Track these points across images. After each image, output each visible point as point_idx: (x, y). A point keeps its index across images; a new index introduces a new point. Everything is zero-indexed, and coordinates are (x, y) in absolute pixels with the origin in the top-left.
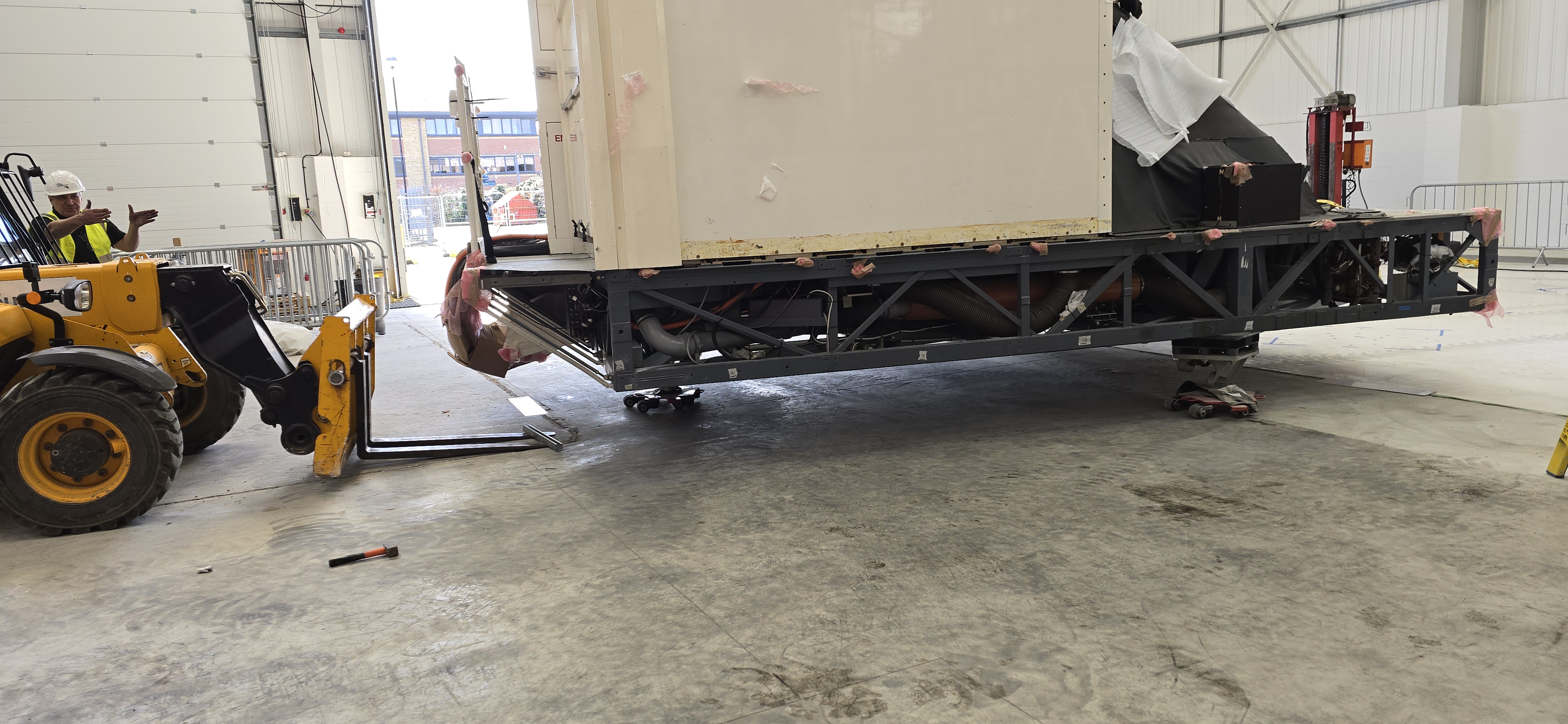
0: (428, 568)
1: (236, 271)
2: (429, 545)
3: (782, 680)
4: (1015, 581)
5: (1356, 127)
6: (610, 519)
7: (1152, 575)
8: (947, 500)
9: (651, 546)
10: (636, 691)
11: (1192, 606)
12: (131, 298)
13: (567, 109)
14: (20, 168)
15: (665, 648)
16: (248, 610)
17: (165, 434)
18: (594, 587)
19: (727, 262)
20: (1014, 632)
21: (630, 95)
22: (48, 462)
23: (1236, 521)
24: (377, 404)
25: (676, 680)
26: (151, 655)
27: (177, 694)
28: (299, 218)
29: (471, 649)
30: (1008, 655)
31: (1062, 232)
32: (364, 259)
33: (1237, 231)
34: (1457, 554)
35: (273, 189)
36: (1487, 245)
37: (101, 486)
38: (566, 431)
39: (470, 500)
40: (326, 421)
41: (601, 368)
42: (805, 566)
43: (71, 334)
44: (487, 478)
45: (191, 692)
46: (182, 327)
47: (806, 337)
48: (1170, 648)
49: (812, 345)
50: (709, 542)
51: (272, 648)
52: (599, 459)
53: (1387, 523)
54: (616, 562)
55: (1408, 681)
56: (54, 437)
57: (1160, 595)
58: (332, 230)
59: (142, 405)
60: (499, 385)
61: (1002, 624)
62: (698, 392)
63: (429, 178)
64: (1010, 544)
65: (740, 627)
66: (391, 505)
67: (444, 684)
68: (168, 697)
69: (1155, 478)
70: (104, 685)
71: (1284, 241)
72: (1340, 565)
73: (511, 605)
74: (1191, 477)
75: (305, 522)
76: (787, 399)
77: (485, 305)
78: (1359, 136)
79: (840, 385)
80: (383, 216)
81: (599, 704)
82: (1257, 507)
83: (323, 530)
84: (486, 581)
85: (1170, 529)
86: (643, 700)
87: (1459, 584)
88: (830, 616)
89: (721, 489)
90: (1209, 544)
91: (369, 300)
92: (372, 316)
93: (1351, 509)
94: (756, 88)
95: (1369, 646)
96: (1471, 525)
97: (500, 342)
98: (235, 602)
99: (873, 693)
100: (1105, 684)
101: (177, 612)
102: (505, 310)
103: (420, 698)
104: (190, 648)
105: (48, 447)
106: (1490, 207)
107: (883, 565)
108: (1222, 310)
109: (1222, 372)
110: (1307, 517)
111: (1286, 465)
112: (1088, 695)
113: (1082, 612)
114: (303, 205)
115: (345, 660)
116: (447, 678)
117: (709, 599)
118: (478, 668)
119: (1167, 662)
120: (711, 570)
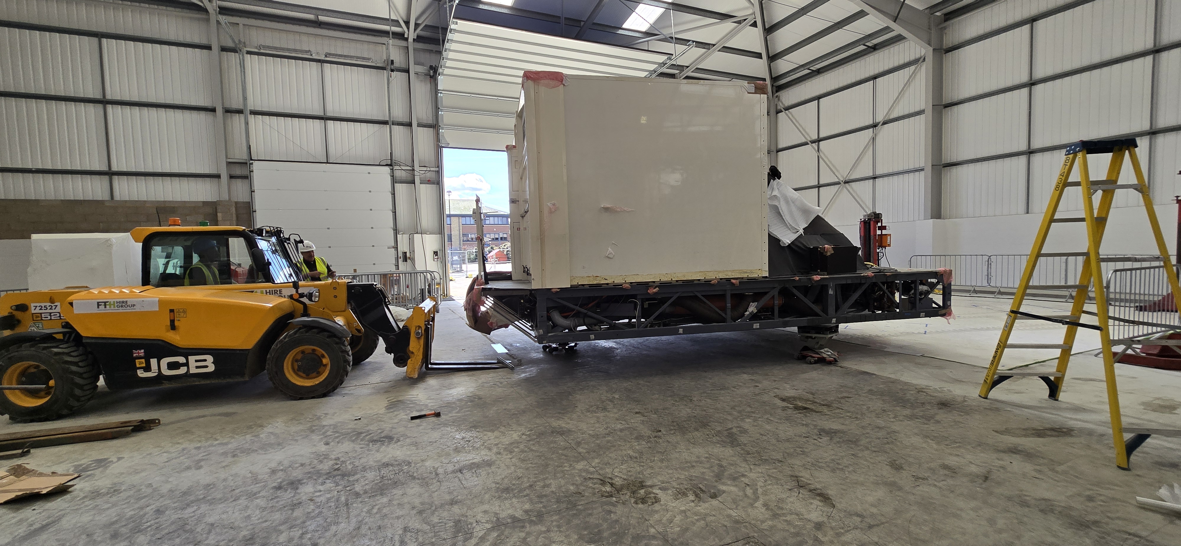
0: (453, 422)
1: (379, 286)
2: (454, 412)
3: (612, 485)
4: (722, 441)
5: (883, 228)
6: (535, 403)
7: (788, 440)
8: (691, 400)
9: (552, 417)
10: (544, 487)
11: (807, 456)
12: (335, 297)
13: (523, 217)
14: (295, 240)
15: (558, 466)
16: (375, 438)
17: (345, 357)
18: (526, 435)
19: (591, 286)
20: (721, 466)
21: (551, 212)
22: (296, 367)
23: (829, 415)
24: (434, 345)
25: (563, 482)
26: (333, 457)
27: (343, 475)
28: (406, 261)
29: (471, 461)
30: (719, 477)
31: (745, 276)
32: (432, 279)
33: (827, 276)
34: (936, 435)
35: (396, 248)
36: (946, 286)
37: (317, 379)
38: (516, 360)
39: (472, 392)
40: (413, 353)
41: (532, 333)
42: (623, 430)
43: (309, 312)
44: (480, 381)
45: (349, 475)
46: (356, 311)
47: (627, 321)
48: (796, 477)
49: (629, 325)
50: (579, 416)
51: (385, 456)
52: (530, 374)
53: (901, 418)
54: (537, 424)
55: (912, 498)
56: (299, 357)
57: (792, 450)
58: (420, 266)
59: (337, 343)
60: (487, 338)
61: (716, 462)
62: (576, 345)
63: (462, 242)
64: (720, 423)
65: (593, 458)
66: (438, 392)
67: (458, 478)
68: (339, 477)
69: (789, 392)
70: (313, 470)
71: (849, 282)
72: (879, 439)
73: (489, 442)
74: (807, 393)
75: (401, 398)
76: (617, 349)
77: (483, 303)
78: (884, 232)
79: (642, 342)
80: (441, 260)
81: (527, 492)
82: (839, 408)
83: (409, 402)
84: (478, 430)
85: (797, 418)
86: (547, 491)
87: (936, 450)
88: (634, 455)
89: (585, 391)
90: (815, 426)
91: (434, 299)
92: (434, 306)
93: (884, 410)
94: (606, 209)
95: (893, 479)
96: (942, 420)
97: (489, 319)
98: (370, 434)
99: (654, 493)
100: (765, 493)
101: (345, 437)
102: (491, 305)
103: (448, 484)
104: (350, 455)
105: (297, 361)
106: (948, 269)
107: (660, 431)
108: (821, 313)
109: (822, 342)
110: (863, 414)
111: (853, 388)
112: (757, 499)
113: (754, 457)
114: (408, 255)
115: (416, 464)
116: (460, 475)
117: (579, 444)
118: (474, 471)
119: (794, 484)
120: (580, 430)
